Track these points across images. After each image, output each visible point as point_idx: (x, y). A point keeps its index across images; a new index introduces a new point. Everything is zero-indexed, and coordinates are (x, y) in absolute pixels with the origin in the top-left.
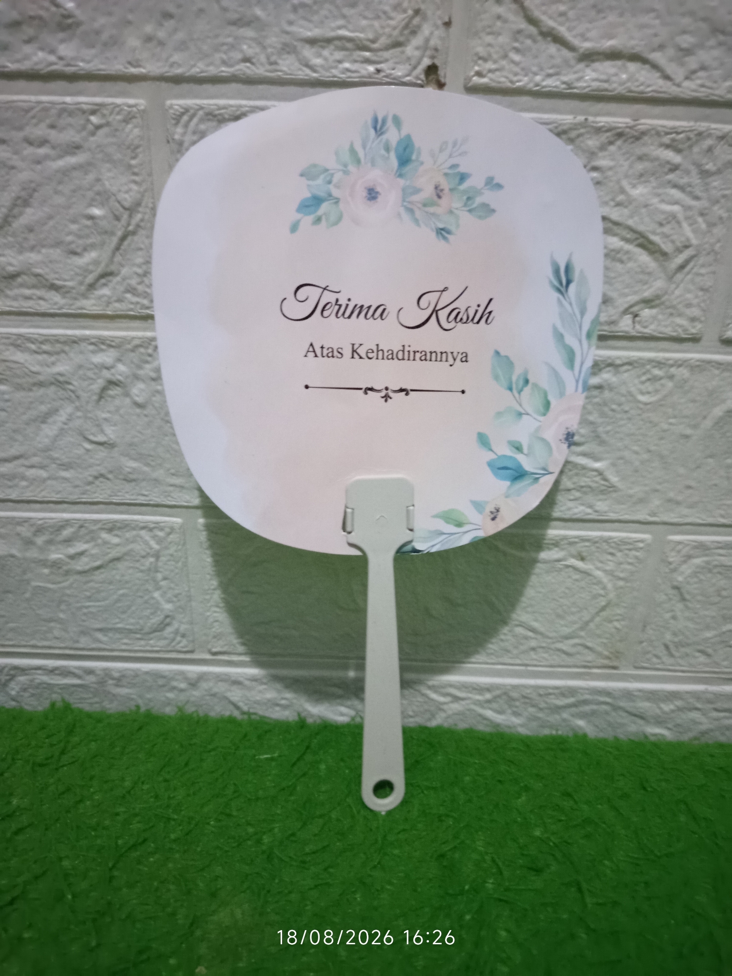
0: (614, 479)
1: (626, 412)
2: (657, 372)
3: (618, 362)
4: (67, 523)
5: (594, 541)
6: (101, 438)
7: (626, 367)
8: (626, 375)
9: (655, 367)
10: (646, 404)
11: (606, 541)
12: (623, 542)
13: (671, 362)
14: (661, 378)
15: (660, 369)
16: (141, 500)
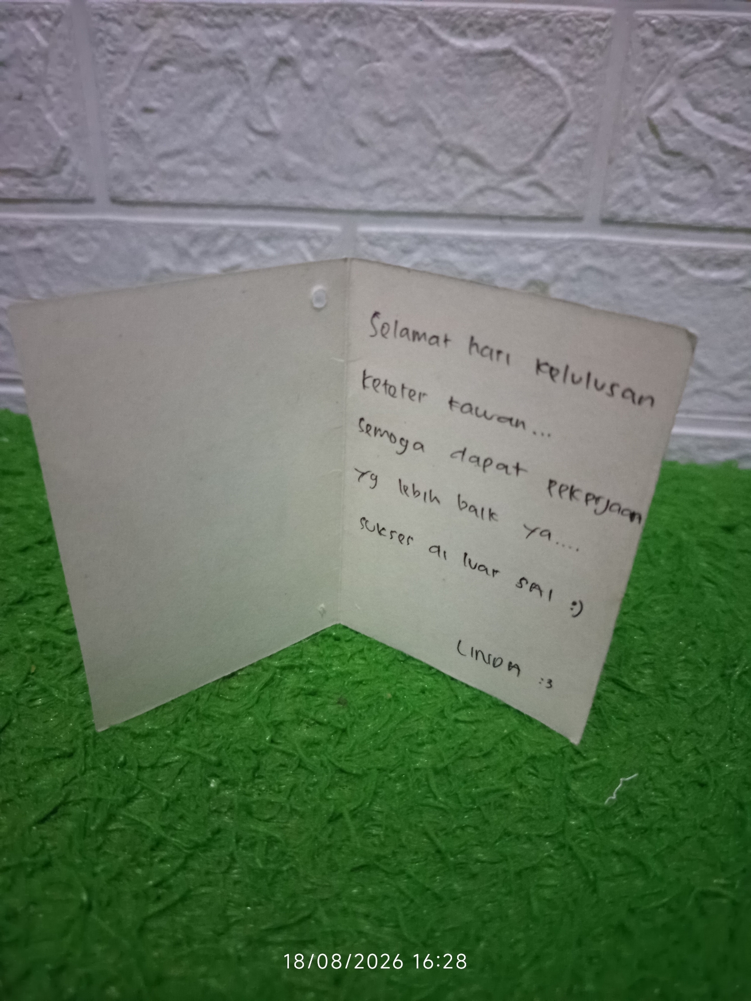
4: (224, 230)
6: (266, 127)
16: (301, 202)
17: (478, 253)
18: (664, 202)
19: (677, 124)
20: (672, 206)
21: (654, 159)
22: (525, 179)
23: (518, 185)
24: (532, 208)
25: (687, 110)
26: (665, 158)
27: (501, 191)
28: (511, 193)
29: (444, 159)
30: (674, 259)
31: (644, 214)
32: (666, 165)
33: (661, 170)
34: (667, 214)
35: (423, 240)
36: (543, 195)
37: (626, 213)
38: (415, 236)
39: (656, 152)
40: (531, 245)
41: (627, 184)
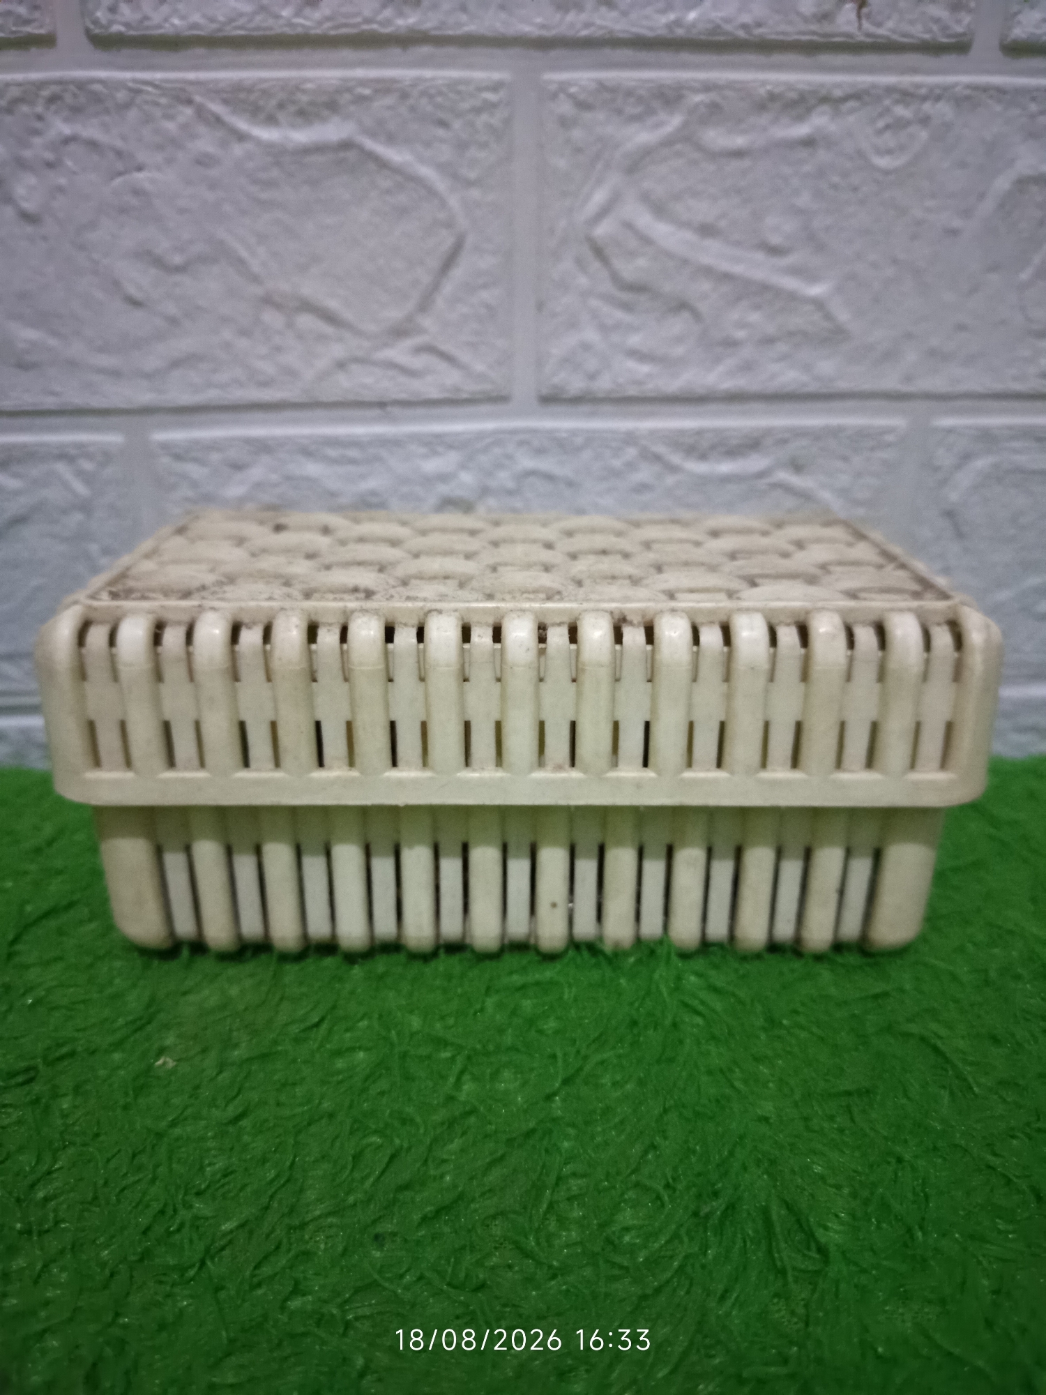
0: (843, 316)
1: (855, 189)
2: (900, 111)
3: (838, 93)
5: (816, 435)
7: (852, 104)
8: (851, 119)
9: (897, 102)
10: (887, 172)
11: (835, 432)
12: (862, 434)
13: (923, 91)
14: (908, 123)
15: (907, 105)
17: (353, 461)
18: (631, 364)
19: (633, 243)
20: (645, 369)
21: (608, 299)
22: (409, 343)
23: (399, 353)
24: (428, 388)
25: (644, 220)
26: (626, 296)
27: (375, 363)
28: (391, 365)
29: (272, 318)
30: (660, 449)
31: (604, 384)
32: (627, 307)
33: (619, 315)
34: (639, 383)
35: (263, 447)
36: (442, 366)
37: (576, 384)
38: (248, 441)
39: (607, 287)
40: (434, 444)
41: (571, 340)
